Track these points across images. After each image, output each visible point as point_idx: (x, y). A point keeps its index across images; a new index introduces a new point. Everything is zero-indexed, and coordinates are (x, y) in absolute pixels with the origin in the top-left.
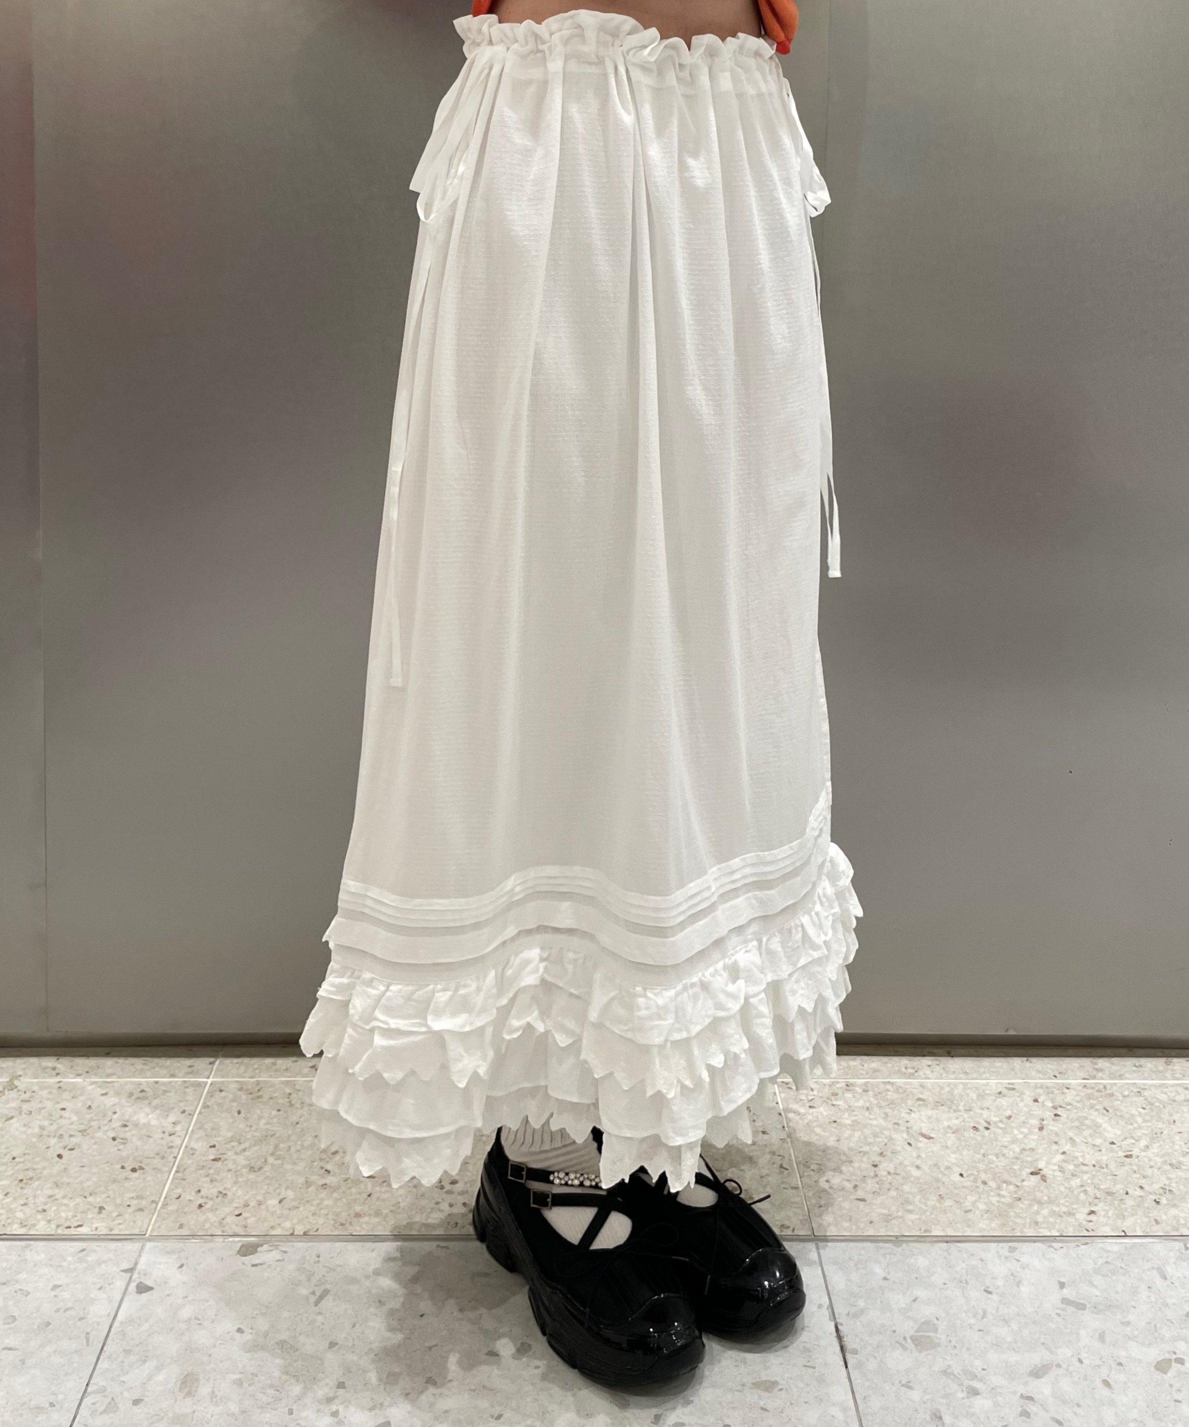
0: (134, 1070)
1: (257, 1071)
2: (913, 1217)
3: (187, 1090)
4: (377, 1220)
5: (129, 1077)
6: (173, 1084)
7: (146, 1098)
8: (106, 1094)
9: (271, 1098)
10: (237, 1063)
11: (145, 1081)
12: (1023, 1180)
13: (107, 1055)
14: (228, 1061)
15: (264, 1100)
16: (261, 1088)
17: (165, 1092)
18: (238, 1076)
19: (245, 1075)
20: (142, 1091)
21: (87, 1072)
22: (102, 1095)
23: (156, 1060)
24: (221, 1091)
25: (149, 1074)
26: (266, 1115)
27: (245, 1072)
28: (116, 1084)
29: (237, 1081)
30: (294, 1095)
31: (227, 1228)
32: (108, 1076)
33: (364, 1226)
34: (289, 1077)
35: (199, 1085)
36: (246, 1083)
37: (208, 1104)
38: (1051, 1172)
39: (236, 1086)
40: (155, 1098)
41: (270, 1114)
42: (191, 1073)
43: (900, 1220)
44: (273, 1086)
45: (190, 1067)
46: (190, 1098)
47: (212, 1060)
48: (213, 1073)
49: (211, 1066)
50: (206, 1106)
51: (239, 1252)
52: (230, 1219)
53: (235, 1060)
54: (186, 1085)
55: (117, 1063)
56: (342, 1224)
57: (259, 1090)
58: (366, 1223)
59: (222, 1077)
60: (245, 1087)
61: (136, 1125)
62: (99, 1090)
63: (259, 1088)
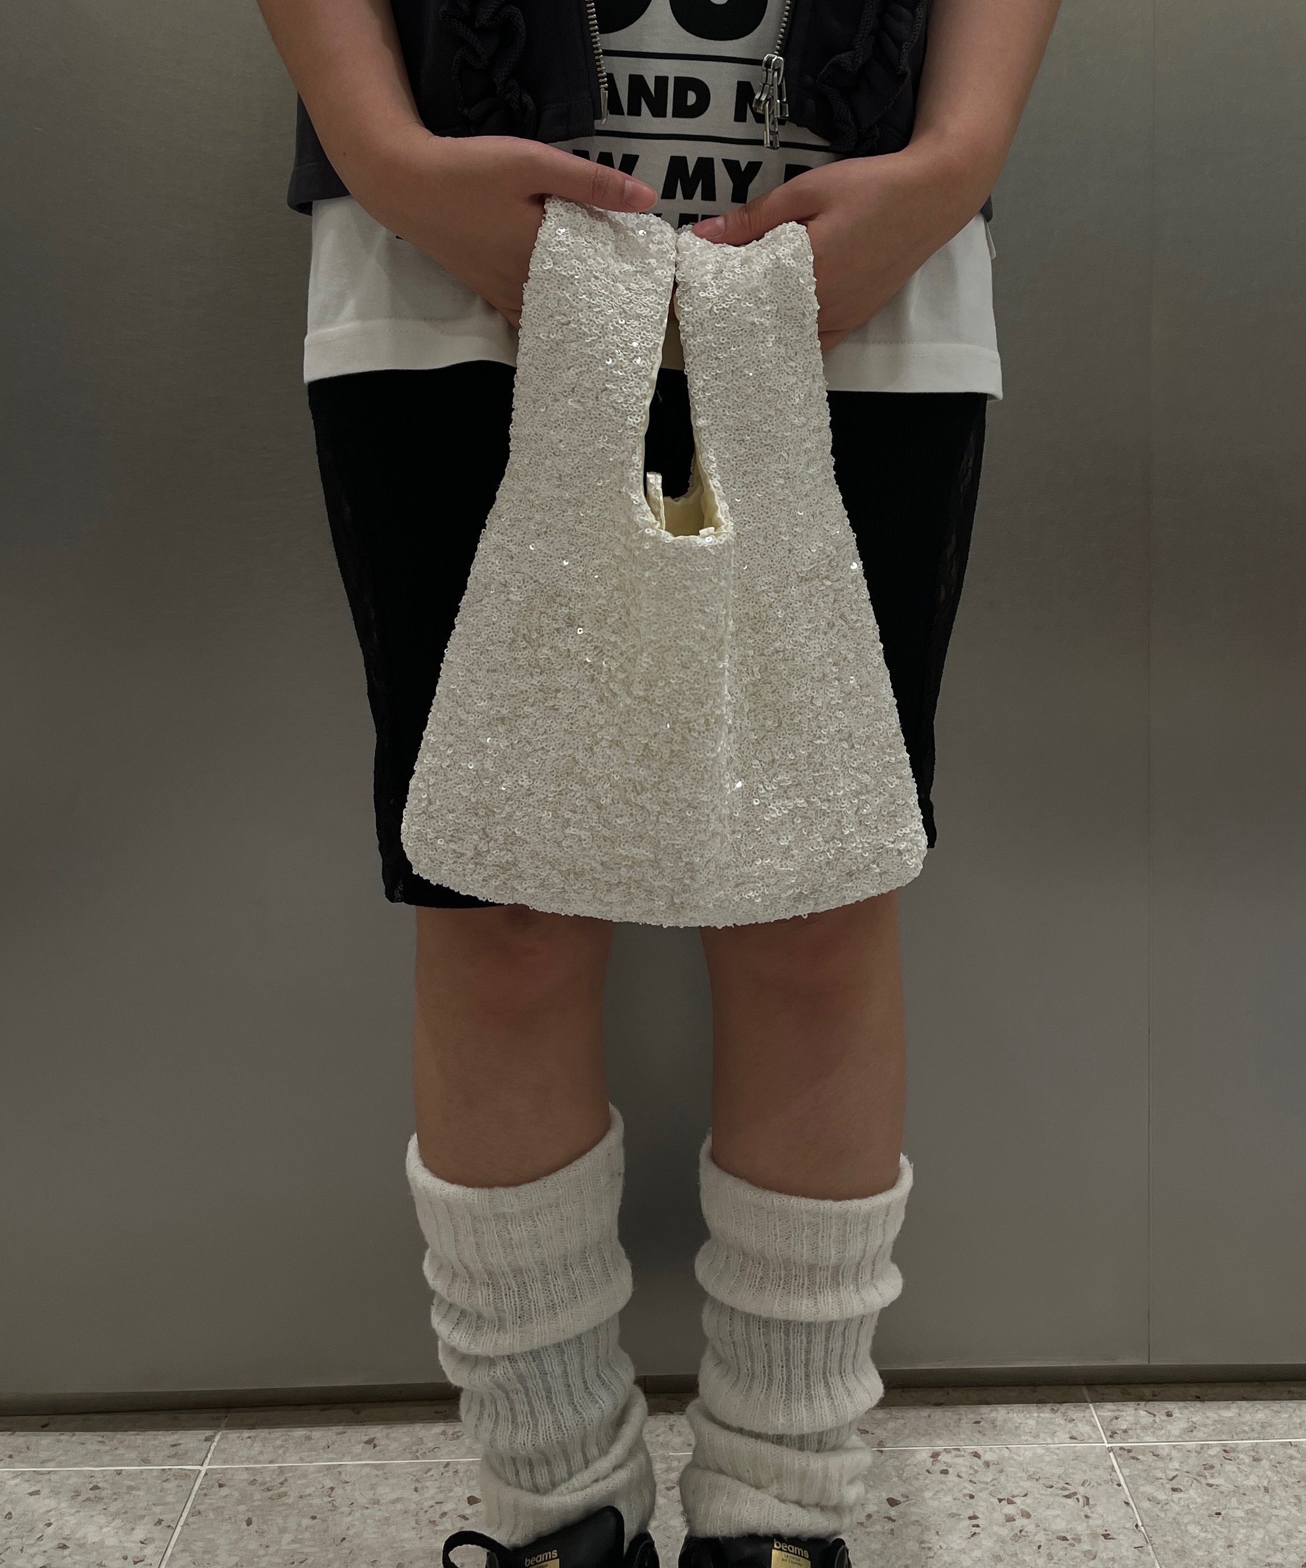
0: (84, 1452)
1: (281, 1451)
3: (167, 1485)
5: (76, 1465)
6: (144, 1475)
7: (100, 1499)
8: (37, 1493)
9: (301, 1497)
10: (249, 1437)
11: (102, 1470)
13: (44, 1427)
14: (233, 1435)
15: (290, 1501)
16: (286, 1480)
17: (131, 1488)
18: (249, 1459)
19: (261, 1458)
20: (95, 1488)
21: (11, 1457)
22: (31, 1494)
23: (119, 1435)
24: (221, 1486)
25: (107, 1458)
26: (292, 1524)
27: (261, 1453)
28: (53, 1477)
29: (247, 1469)
30: (339, 1491)
32: (43, 1463)
34: (332, 1460)
35: (185, 1475)
36: (260, 1471)
37: (198, 1507)
39: (245, 1476)
40: (115, 1500)
41: (299, 1525)
42: (173, 1456)
44: (304, 1476)
45: (173, 1446)
46: (170, 1499)
47: (208, 1433)
48: (209, 1456)
49: (209, 1443)
50: (196, 1513)
53: (246, 1433)
54: (165, 1477)
55: (59, 1441)
57: (282, 1484)
59: (225, 1462)
60: (259, 1479)
61: (81, 1546)
62: (26, 1485)
63: (282, 1479)
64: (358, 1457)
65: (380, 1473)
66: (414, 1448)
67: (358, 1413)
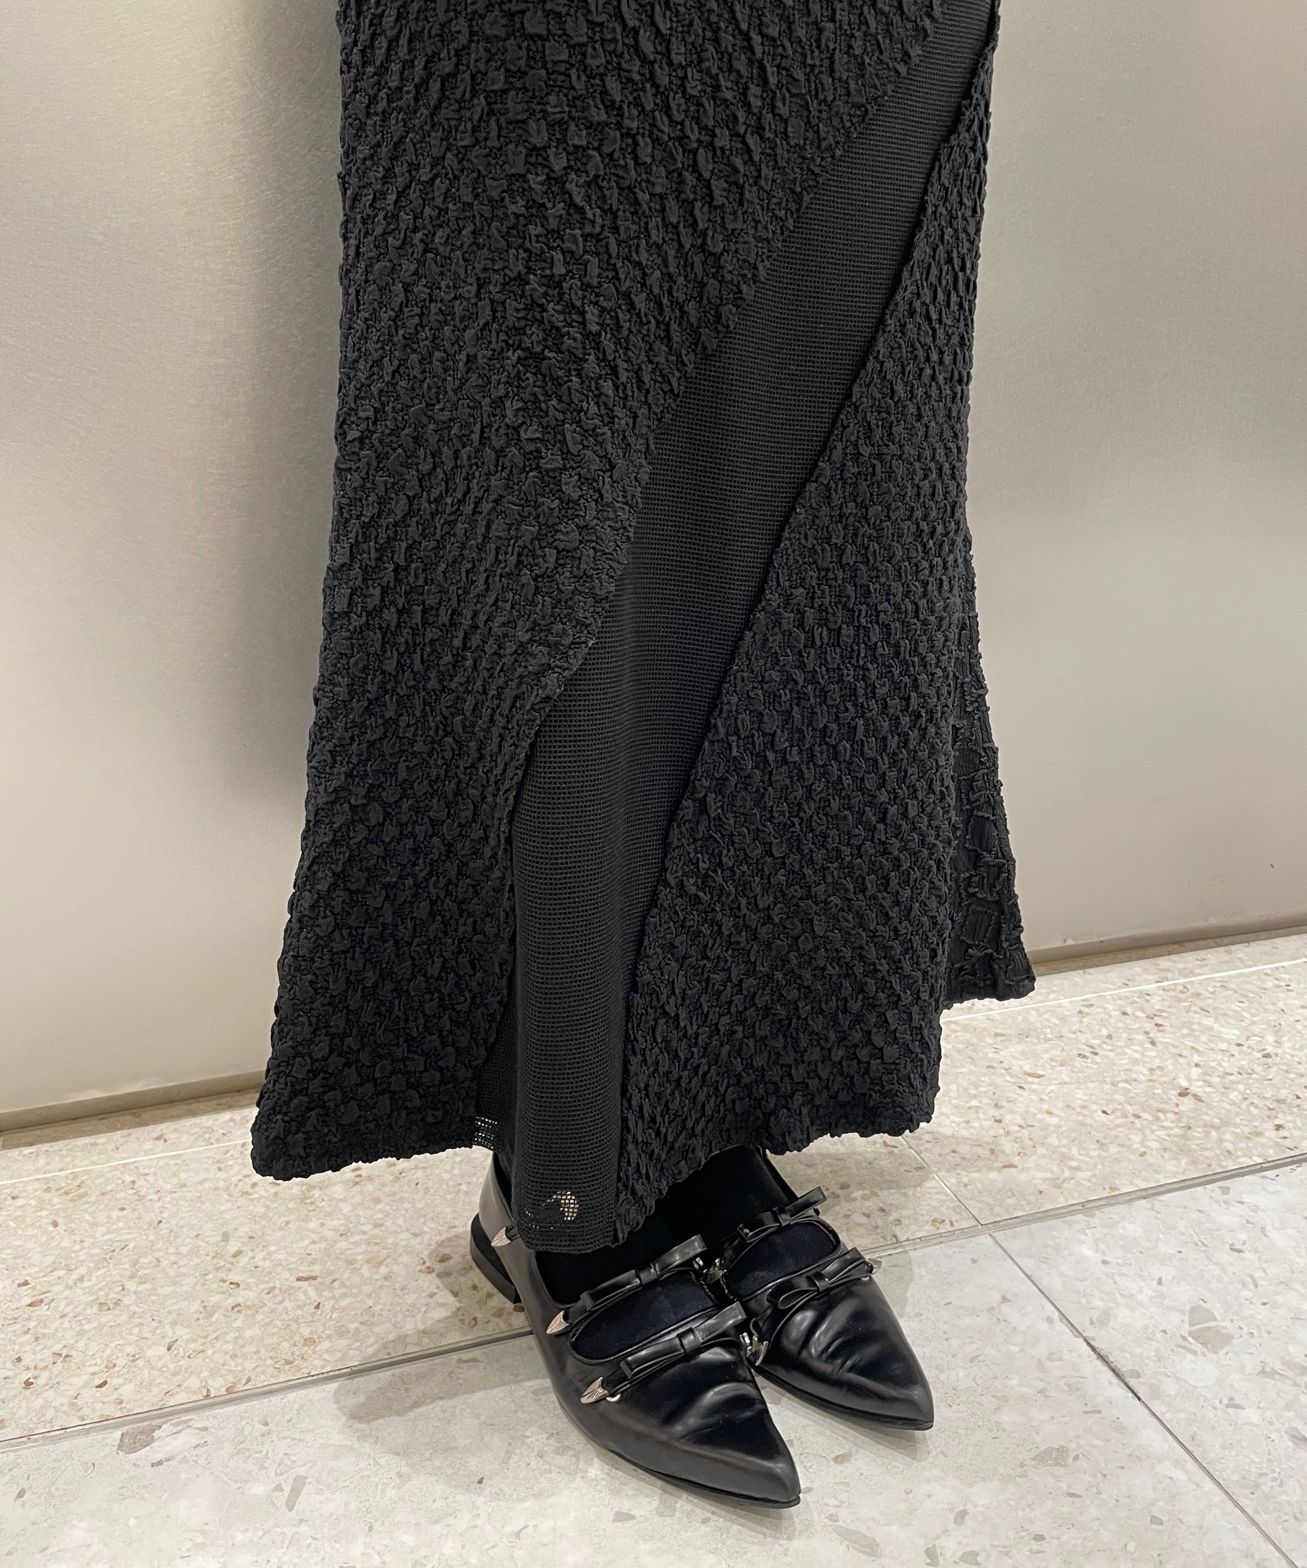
1: (69, 1159)
2: (1086, 1174)
4: (344, 1342)
9: (103, 1194)
12: (1177, 1105)
15: (93, 1199)
16: (83, 1182)
18: (37, 1171)
19: (48, 1168)
24: (14, 1198)
26: (101, 1218)
27: (48, 1164)
29: (37, 1179)
30: (141, 1182)
31: (86, 1411)
33: (326, 1356)
34: (125, 1159)
36: (53, 1179)
38: (1200, 1090)
41: (109, 1217)
43: (1073, 1182)
44: (101, 1176)
51: (120, 1447)
52: (88, 1395)
53: (27, 1150)
56: (288, 1362)
57: (79, 1186)
58: (327, 1351)
59: (11, 1178)
60: (54, 1186)
63: (78, 1182)
64: (152, 1152)
65: (178, 1161)
66: (207, 1136)
67: (139, 1116)
